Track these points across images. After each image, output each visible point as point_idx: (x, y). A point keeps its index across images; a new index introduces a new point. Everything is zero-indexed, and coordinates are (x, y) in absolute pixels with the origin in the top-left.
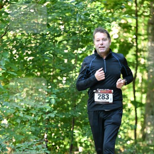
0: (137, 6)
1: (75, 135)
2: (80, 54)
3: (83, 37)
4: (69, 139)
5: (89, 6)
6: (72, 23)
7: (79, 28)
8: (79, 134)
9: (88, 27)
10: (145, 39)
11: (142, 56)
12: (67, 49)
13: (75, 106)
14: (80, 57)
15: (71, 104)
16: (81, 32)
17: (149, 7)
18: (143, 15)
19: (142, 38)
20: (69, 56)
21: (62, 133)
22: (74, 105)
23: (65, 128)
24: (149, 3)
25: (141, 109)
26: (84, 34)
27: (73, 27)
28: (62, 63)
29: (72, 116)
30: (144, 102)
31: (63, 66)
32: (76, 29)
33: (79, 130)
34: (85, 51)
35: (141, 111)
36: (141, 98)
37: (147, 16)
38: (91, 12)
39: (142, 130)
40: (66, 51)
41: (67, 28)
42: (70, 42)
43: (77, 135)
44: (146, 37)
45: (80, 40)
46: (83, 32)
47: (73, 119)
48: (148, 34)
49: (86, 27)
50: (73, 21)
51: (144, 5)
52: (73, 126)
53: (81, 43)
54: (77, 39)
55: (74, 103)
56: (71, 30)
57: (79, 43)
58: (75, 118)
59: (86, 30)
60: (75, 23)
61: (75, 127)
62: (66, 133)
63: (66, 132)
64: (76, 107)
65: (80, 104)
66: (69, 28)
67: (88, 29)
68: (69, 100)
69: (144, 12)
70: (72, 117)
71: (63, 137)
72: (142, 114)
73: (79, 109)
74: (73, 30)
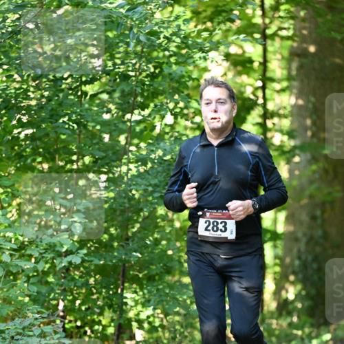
0: (264, 15)
1: (126, 304)
2: (138, 122)
3: (144, 84)
4: (114, 312)
5: (158, 15)
6: (119, 53)
7: (136, 64)
8: (136, 302)
9: (156, 62)
10: (283, 90)
11: (276, 127)
12: (109, 111)
13: (127, 239)
14: (138, 129)
15: (118, 235)
16: (140, 74)
17: (292, 18)
18: (278, 36)
19: (277, 86)
20: (113, 128)
21: (98, 298)
22: (124, 237)
23: (105, 288)
24: (292, 9)
25: (275, 246)
26: (146, 77)
27: (123, 63)
28: (97, 143)
29: (120, 260)
30: (281, 228)
31: (99, 149)
32: (129, 66)
33: (136, 292)
34: (150, 115)
35: (274, 251)
36: (275, 221)
37: (288, 38)
38: (162, 30)
39: (277, 293)
40: (106, 117)
41: (110, 64)
42: (117, 95)
43: (131, 303)
44: (285, 84)
45: (139, 90)
46: (144, 74)
47: (121, 269)
48: (289, 78)
49: (151, 63)
50: (122, 49)
51: (282, 14)
52: (123, 285)
53: (139, 99)
54: (132, 88)
55: (125, 233)
56: (119, 68)
57: (135, 99)
58: (127, 265)
59: (152, 70)
60: (127, 53)
61: (126, 285)
62: (106, 300)
63: (107, 297)
64: (130, 240)
65: (139, 235)
66: (114, 64)
67: (155, 68)
68: (113, 226)
69: (281, 29)
70: (120, 264)
71: (99, 307)
72: (276, 257)
73: (135, 246)
74: (122, 69)
